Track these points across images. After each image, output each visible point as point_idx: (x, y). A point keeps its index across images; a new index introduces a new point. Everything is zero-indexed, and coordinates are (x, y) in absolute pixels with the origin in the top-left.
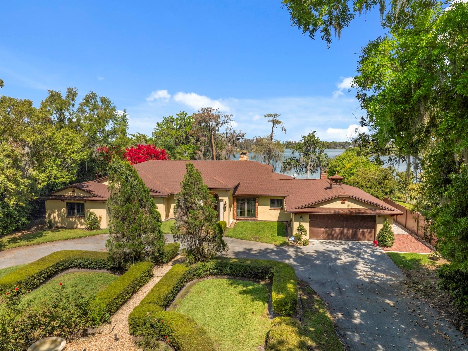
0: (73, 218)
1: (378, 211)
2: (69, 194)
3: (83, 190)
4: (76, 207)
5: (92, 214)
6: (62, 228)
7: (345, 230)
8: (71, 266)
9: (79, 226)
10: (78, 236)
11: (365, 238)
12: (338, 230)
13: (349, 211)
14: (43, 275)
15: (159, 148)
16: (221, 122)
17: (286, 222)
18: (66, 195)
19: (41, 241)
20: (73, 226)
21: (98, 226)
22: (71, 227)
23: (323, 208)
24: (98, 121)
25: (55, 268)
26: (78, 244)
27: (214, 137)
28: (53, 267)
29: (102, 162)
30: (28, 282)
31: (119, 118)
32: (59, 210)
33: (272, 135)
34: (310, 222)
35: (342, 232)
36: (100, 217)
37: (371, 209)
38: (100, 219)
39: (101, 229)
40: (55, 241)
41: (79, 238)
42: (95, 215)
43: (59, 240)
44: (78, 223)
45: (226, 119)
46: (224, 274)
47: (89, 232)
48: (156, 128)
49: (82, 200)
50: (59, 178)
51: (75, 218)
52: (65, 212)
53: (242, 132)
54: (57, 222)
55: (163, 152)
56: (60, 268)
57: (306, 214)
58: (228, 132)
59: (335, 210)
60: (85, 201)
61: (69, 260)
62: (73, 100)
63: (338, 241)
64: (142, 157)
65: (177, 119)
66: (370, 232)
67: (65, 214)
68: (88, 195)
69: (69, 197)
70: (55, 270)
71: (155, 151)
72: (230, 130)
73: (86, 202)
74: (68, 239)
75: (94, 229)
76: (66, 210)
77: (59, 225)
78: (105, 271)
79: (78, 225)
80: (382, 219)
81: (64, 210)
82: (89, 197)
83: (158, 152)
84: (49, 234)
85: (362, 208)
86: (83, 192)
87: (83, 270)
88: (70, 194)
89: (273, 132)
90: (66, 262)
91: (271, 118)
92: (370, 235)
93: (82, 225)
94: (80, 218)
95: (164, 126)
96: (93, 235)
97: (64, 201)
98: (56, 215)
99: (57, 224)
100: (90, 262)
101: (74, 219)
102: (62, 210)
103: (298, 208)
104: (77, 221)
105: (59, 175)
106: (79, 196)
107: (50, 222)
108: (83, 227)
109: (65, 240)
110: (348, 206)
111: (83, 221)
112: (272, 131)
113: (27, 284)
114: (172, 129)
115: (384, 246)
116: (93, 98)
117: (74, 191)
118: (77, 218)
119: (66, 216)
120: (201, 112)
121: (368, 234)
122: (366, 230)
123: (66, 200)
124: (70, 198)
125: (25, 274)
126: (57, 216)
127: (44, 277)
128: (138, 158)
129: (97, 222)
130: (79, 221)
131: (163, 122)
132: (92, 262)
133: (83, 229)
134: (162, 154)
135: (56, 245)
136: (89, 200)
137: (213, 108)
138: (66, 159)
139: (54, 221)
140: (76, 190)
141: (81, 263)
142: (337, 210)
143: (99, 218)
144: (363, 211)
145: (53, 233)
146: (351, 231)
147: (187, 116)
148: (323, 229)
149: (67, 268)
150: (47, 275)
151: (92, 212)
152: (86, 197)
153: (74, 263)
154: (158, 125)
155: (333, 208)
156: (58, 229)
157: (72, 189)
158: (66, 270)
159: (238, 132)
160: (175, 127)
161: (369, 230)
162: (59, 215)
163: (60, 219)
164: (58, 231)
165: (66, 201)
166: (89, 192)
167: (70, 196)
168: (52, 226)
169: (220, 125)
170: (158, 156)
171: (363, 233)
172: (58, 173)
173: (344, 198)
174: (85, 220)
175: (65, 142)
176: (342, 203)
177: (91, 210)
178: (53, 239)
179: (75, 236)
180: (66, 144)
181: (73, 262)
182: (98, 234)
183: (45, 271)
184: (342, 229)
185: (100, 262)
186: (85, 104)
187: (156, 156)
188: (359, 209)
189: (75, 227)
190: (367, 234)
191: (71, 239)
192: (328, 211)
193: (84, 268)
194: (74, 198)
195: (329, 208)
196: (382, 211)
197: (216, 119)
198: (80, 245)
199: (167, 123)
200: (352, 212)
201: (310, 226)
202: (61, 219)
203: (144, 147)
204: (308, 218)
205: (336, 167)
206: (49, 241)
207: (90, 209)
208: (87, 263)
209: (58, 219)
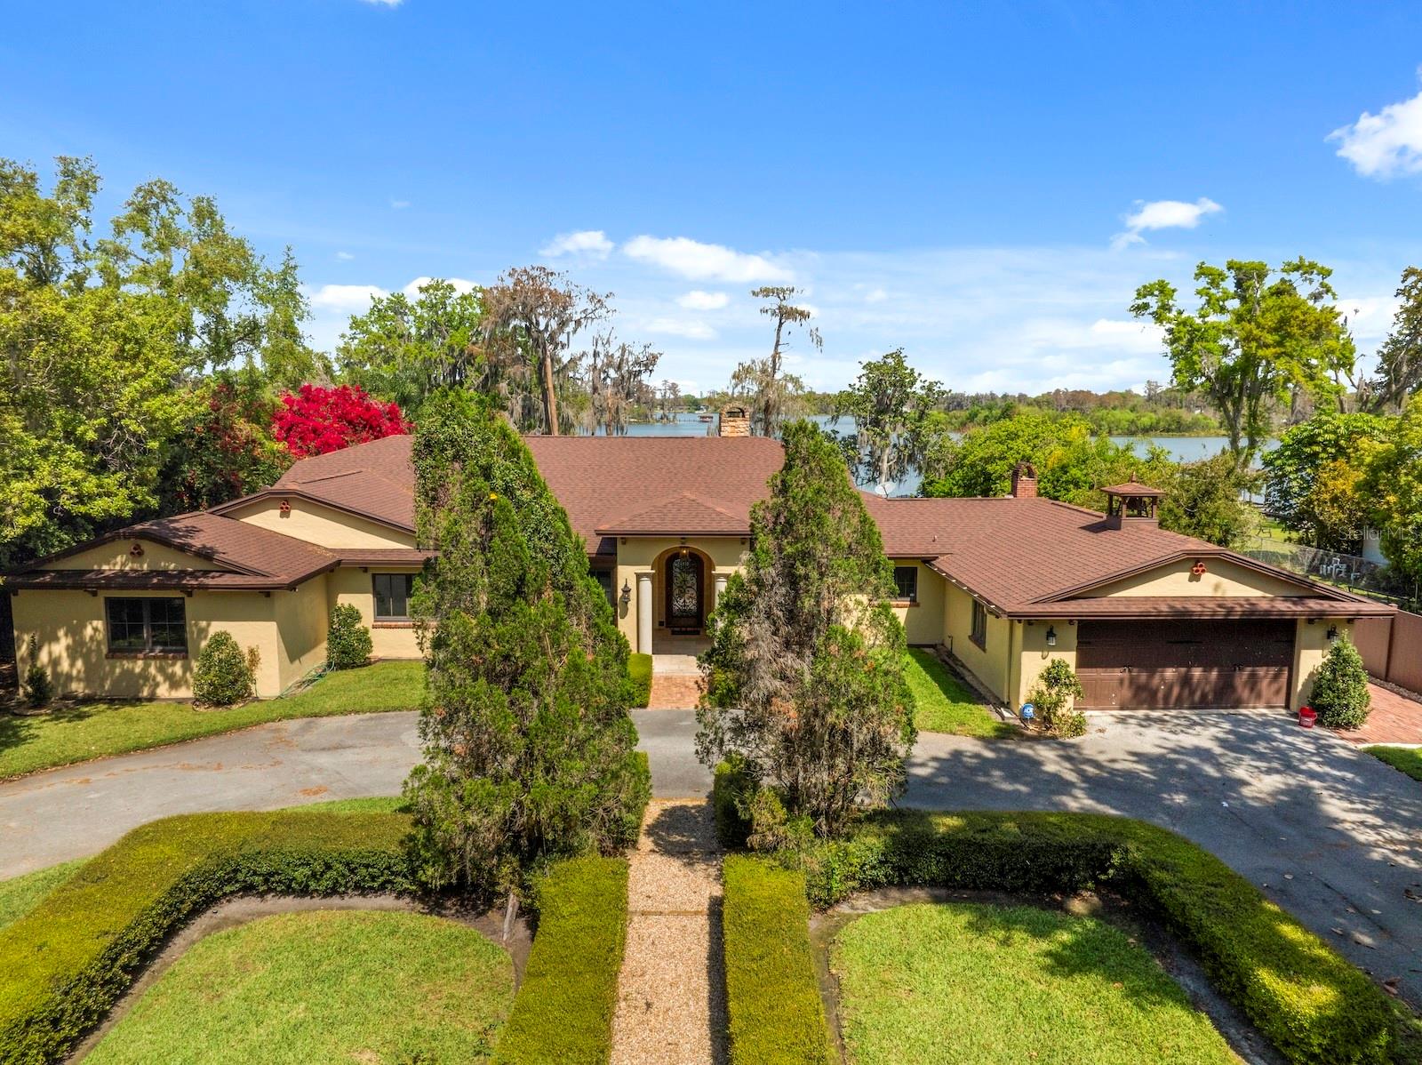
0: (136, 658)
1: (1314, 605)
2: (117, 562)
3: (182, 548)
4: (146, 613)
5: (221, 641)
6: (88, 700)
7: (1197, 673)
8: (227, 889)
9: (163, 691)
10: (179, 733)
11: (1259, 696)
12: (1170, 673)
13: (1220, 606)
14: (124, 959)
15: (378, 401)
16: (576, 317)
17: (933, 646)
18: (105, 567)
19: (16, 765)
20: (140, 690)
21: (246, 687)
22: (127, 696)
23: (1128, 599)
24: (199, 285)
25: (166, 914)
26: (190, 768)
27: (553, 366)
28: (160, 909)
29: (200, 443)
30: (63, 1011)
31: (269, 278)
32: (75, 632)
33: (776, 356)
34: (1079, 650)
35: (1186, 681)
36: (252, 652)
37: (1286, 599)
38: (254, 659)
39: (257, 699)
40: (83, 759)
41: (183, 741)
42: (235, 647)
43: (97, 756)
44: (160, 678)
45: (590, 307)
46: (914, 883)
47: (211, 716)
48: (349, 333)
49: (175, 587)
50: (91, 497)
51: (146, 658)
52: (100, 636)
53: (651, 350)
54: (69, 678)
55: (393, 414)
56: (186, 908)
57: (1070, 619)
58: (600, 349)
59: (1172, 603)
60: (189, 591)
61: (221, 867)
62: (82, 202)
63: (1173, 713)
64: (325, 428)
65: (422, 304)
66: (1276, 677)
67: (99, 643)
68: (202, 565)
69: (116, 575)
70: (166, 923)
71: (368, 408)
72: (608, 342)
73: (190, 595)
74: (136, 749)
75: (231, 702)
76: (107, 629)
77: (78, 688)
78: (387, 900)
79: (157, 685)
80: (1318, 632)
81: (95, 630)
82: (206, 573)
83: (378, 414)
84: (46, 733)
85: (1259, 593)
86: (179, 556)
87: (282, 901)
88: (123, 564)
89: (780, 349)
90: (206, 876)
91: (772, 302)
92: (1275, 687)
93: (175, 683)
94: (165, 658)
95: (374, 330)
96: (240, 728)
97: (95, 594)
98: (60, 647)
99: (65, 685)
100: (319, 868)
101: (140, 663)
102: (89, 631)
103: (1044, 602)
104: (152, 670)
105: (90, 485)
106: (164, 573)
107: (37, 679)
108: (184, 693)
109: (124, 752)
110: (1217, 587)
111: (178, 669)
112: (777, 344)
113: (55, 1023)
114: (401, 337)
115: (1338, 726)
116: (164, 200)
117: (137, 553)
118: (155, 658)
119: (104, 650)
120: (509, 283)
121: (1270, 683)
122: (1261, 671)
123: (107, 587)
124: (123, 580)
125: (40, 971)
126: (64, 655)
127: (125, 968)
128: (314, 431)
129: (241, 674)
130: (161, 670)
131: (372, 313)
132: (328, 867)
133: (180, 701)
134: (391, 420)
135: (93, 778)
136: (206, 587)
137: (548, 270)
138: (121, 417)
139: (56, 674)
140: (146, 546)
141: (271, 874)
142: (1178, 606)
143: (247, 657)
144: (1264, 605)
145: (63, 724)
146: (1214, 674)
147: (456, 295)
148: (1117, 673)
149: (210, 901)
150: (140, 953)
151: (218, 635)
152: (193, 575)
153: (240, 877)
154: (356, 324)
155: (1164, 599)
156: (75, 706)
157: (129, 545)
158: (204, 911)
159: (637, 351)
160: (413, 331)
161: (1273, 670)
162: (73, 652)
163: (79, 664)
164: (81, 717)
165: (103, 594)
166: (206, 555)
167: (123, 574)
168: (43, 695)
169: (572, 325)
170: (379, 426)
171: (1253, 682)
172: (84, 480)
173: (1198, 560)
174: (187, 668)
175: (111, 347)
176: (1191, 580)
177: (216, 627)
178: (70, 750)
179: (164, 733)
180: (116, 357)
181: (236, 871)
182: (258, 723)
183: (131, 936)
184: (1183, 670)
185: (367, 866)
186: (133, 223)
187: (371, 428)
188: (1247, 599)
189: (145, 693)
190: (1265, 683)
191: (149, 746)
192: (1148, 607)
193: (288, 891)
194: (142, 580)
195: (1147, 599)
196: (1326, 605)
197: (561, 303)
198: (202, 773)
199: (382, 318)
200: (1230, 611)
201: (1080, 664)
202: (86, 663)
203: (327, 396)
204: (1072, 634)
205: (990, 460)
206: (54, 764)
207: (210, 619)
208: (307, 871)
209: (72, 665)
